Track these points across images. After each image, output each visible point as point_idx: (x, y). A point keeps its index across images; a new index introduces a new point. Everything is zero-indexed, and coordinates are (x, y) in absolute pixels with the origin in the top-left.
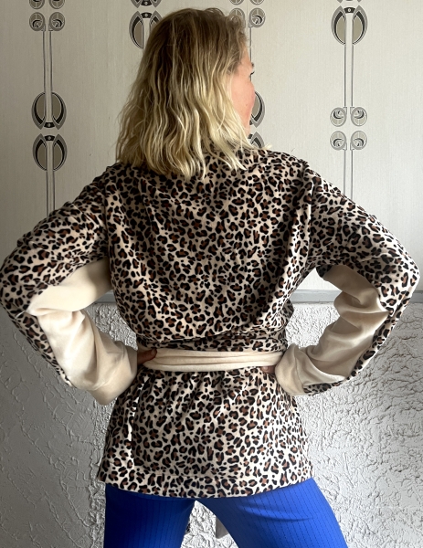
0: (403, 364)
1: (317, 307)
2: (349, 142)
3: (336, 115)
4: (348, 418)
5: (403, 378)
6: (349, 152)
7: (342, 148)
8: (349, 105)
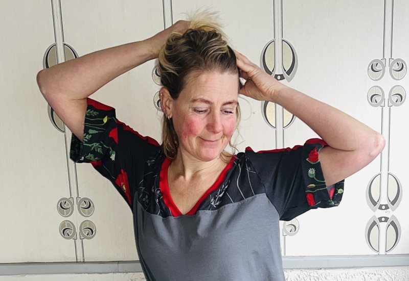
1: (352, 271)
2: (386, 97)
3: (374, 68)
6: (386, 109)
7: (379, 105)
8: (387, 56)
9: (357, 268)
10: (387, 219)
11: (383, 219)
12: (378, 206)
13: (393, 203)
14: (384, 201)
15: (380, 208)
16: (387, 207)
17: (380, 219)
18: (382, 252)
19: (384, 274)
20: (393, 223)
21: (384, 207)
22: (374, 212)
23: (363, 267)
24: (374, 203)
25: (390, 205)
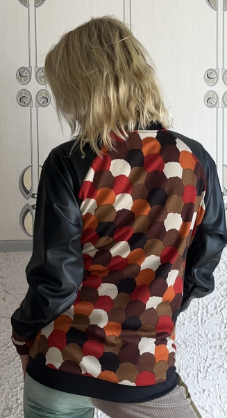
3: (210, 76)
4: (221, 352)
6: (220, 110)
7: (214, 106)
8: (220, 66)
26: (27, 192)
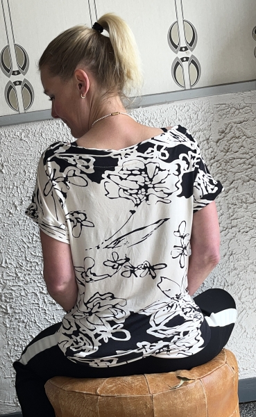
0: (240, 144)
1: (165, 107)
5: (241, 156)
9: (169, 103)
10: (187, 59)
11: (185, 59)
12: (179, 48)
13: (191, 45)
14: (183, 44)
15: (181, 50)
16: (186, 49)
17: (182, 59)
18: (188, 87)
19: (191, 106)
20: (193, 62)
21: (184, 49)
22: (177, 53)
23: (173, 101)
24: (176, 47)
25: (188, 47)
26: (8, 71)
